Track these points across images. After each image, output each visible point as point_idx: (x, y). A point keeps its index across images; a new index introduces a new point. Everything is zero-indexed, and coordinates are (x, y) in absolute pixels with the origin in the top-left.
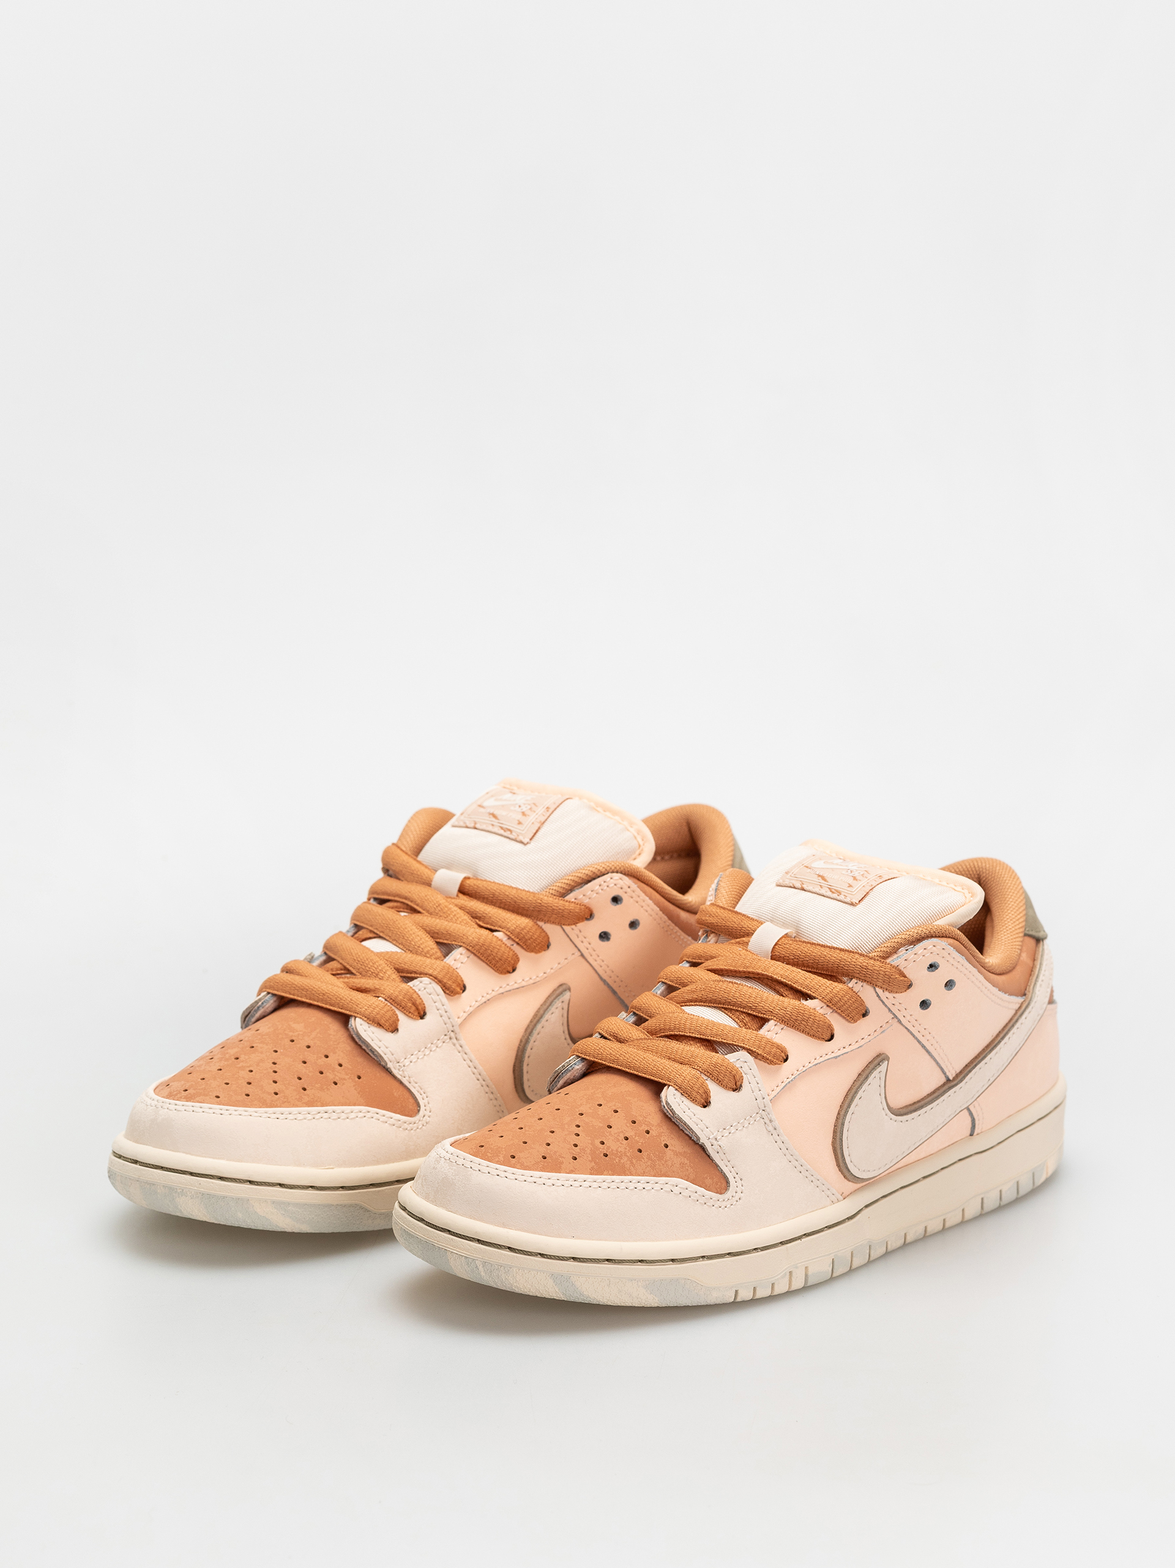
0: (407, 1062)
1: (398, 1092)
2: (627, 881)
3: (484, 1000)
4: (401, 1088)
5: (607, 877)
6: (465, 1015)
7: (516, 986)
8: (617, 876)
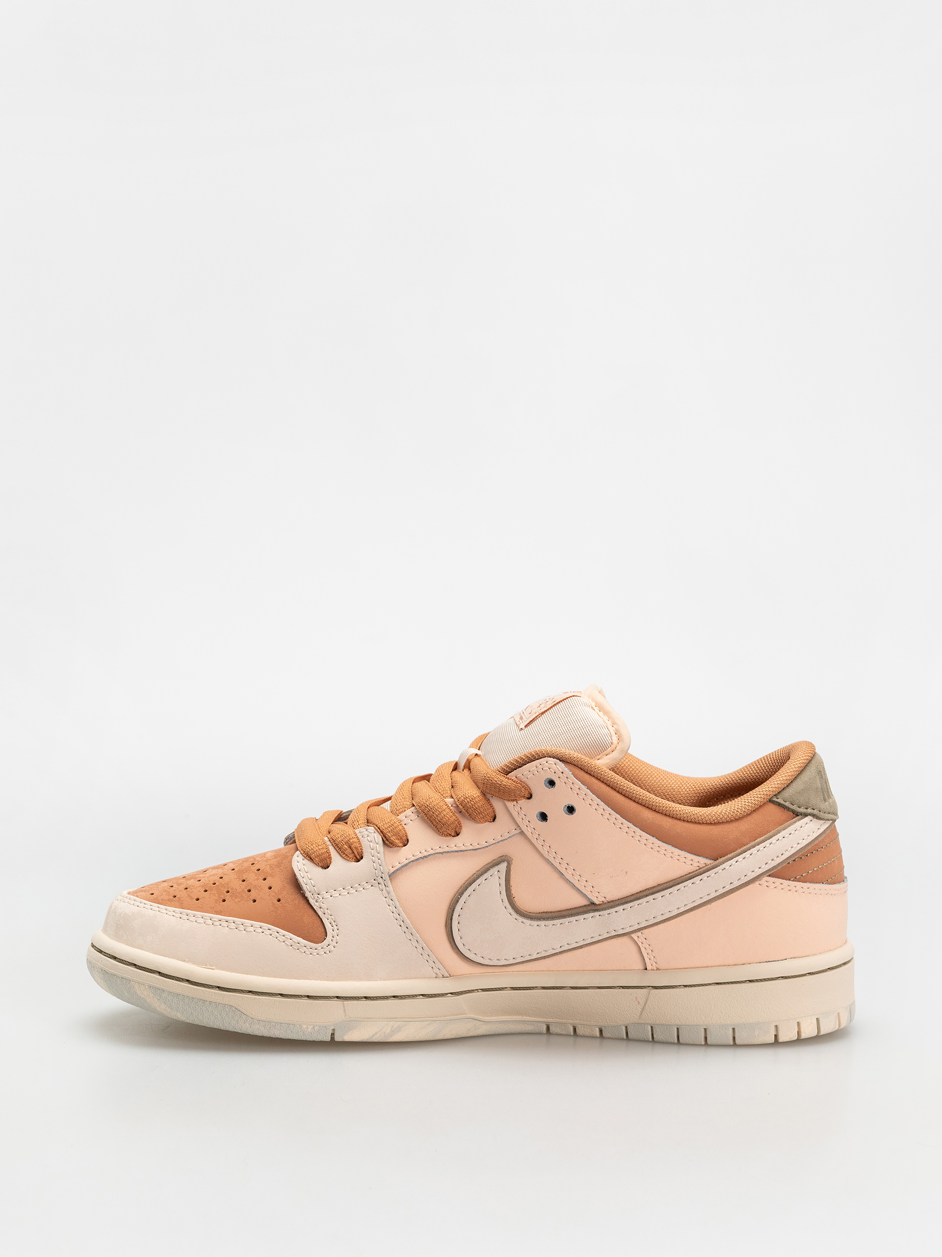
0: (327, 896)
1: (308, 917)
2: (561, 766)
3: (421, 855)
4: (315, 917)
5: (543, 761)
6: (400, 866)
7: (455, 849)
8: (552, 761)
